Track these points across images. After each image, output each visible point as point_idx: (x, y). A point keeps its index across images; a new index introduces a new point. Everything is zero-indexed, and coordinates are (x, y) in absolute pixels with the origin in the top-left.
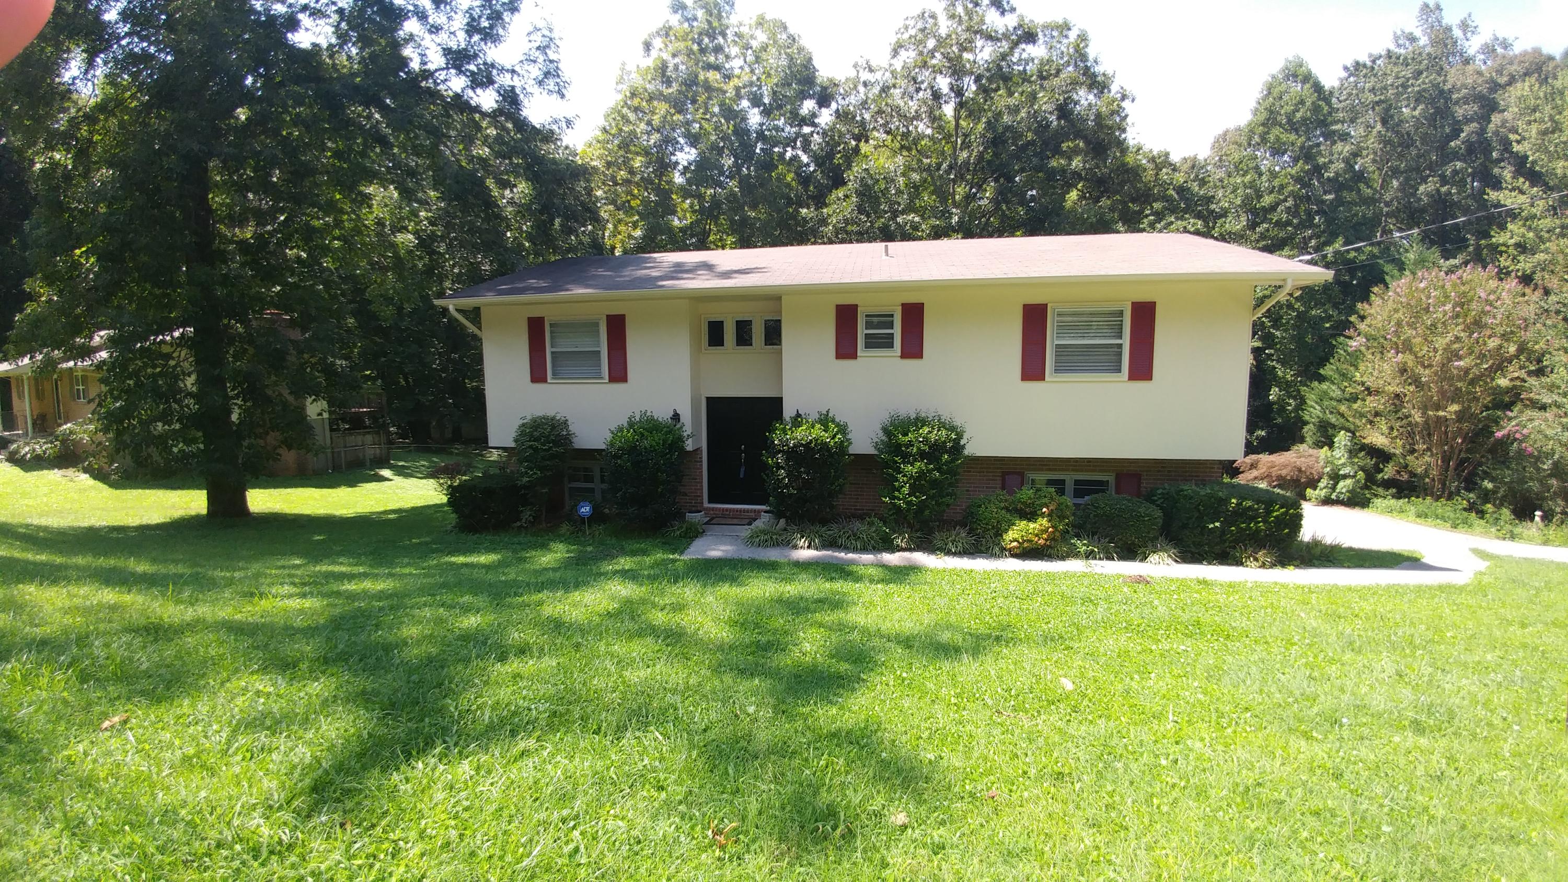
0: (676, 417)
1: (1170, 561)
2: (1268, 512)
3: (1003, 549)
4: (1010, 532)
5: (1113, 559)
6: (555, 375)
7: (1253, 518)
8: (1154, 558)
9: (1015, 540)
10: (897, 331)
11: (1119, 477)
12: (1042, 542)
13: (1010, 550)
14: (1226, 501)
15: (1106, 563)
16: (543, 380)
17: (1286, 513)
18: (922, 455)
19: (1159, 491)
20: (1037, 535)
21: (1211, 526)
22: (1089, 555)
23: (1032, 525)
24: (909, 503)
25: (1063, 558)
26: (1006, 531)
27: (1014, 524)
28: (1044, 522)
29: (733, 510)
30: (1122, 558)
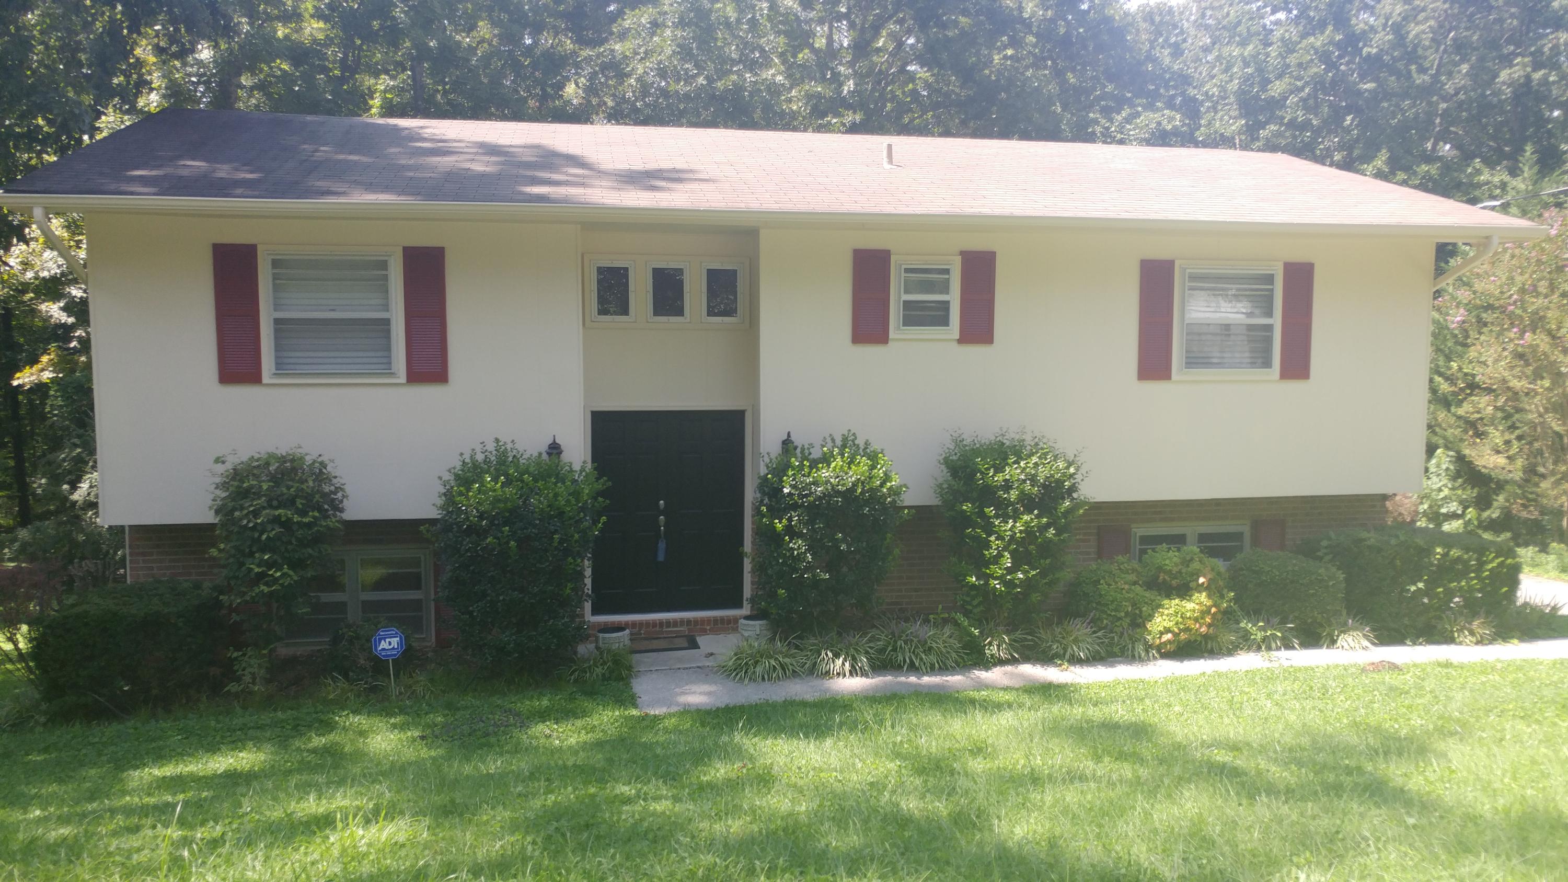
0: (555, 449)
1: (1366, 643)
2: (1481, 564)
3: (1148, 647)
4: (1158, 619)
5: (1293, 648)
6: (280, 366)
7: (1464, 574)
8: (1346, 640)
9: (1168, 630)
10: (954, 298)
11: (1257, 525)
12: (1203, 629)
13: (1159, 648)
14: (1429, 552)
15: (1284, 654)
16: (252, 376)
17: (1501, 564)
18: (1028, 503)
19: (1325, 543)
20: (1196, 620)
21: (1413, 588)
22: (1265, 645)
23: (1190, 606)
24: (1010, 584)
25: (1230, 652)
26: (1150, 617)
27: (1160, 606)
28: (1203, 597)
29: (647, 624)
30: (1305, 645)
